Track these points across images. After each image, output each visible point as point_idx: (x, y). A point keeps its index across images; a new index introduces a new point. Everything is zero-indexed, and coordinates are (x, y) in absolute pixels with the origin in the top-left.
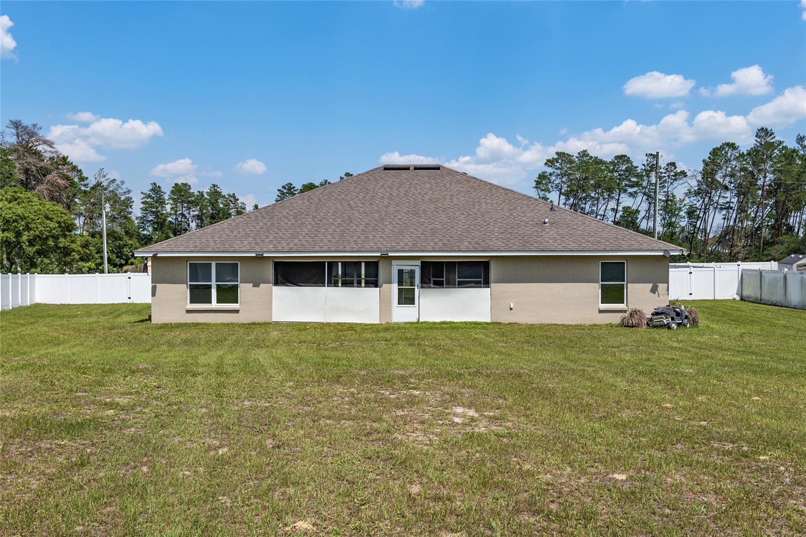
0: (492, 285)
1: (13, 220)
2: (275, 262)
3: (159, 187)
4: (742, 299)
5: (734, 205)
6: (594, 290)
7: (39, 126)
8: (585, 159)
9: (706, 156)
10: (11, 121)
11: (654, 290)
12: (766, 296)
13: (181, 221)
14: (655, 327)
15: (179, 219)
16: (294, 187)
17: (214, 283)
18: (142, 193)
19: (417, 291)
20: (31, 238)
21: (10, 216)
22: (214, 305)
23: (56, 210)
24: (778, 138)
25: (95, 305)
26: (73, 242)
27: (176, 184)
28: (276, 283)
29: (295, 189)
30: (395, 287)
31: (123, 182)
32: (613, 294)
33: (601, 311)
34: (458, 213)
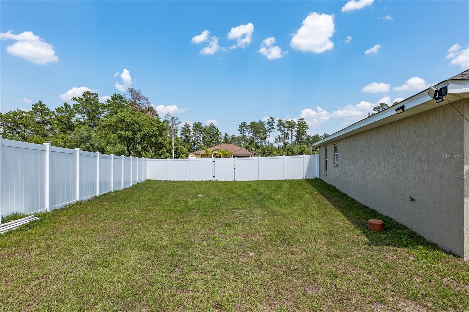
1: (132, 124)
3: (188, 124)
7: (141, 91)
10: (129, 88)
13: (197, 139)
15: (197, 138)
16: (246, 124)
18: (181, 127)
20: (142, 136)
21: (130, 121)
23: (156, 120)
25: (189, 181)
26: (165, 140)
27: (195, 123)
29: (247, 125)
31: (178, 118)
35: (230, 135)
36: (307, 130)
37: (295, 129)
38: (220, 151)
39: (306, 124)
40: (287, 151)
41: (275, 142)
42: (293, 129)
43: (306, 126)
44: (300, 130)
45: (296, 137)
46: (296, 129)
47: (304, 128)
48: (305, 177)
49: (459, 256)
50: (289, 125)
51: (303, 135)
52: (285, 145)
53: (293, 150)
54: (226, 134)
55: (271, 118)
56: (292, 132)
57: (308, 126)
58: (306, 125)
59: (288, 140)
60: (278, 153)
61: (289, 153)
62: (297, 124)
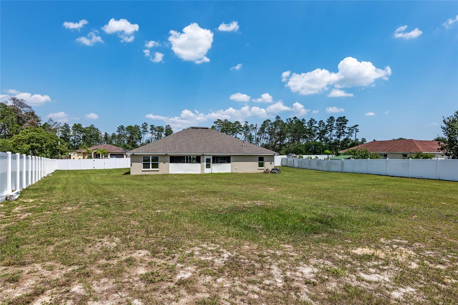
0: (231, 163)
2: (170, 156)
3: (68, 125)
4: (282, 166)
5: (269, 138)
6: (257, 164)
8: (226, 122)
9: (262, 123)
11: (271, 164)
12: (288, 165)
14: (273, 173)
15: (77, 137)
16: (124, 127)
17: (151, 162)
19: (211, 164)
22: (151, 169)
24: (281, 119)
27: (75, 124)
28: (171, 162)
30: (205, 163)
32: (261, 165)
33: (258, 169)
34: (219, 143)
35: (110, 134)
38: (100, 150)
42: (162, 133)
46: (165, 133)
50: (159, 129)
54: (106, 133)
55: (145, 123)
62: (165, 129)
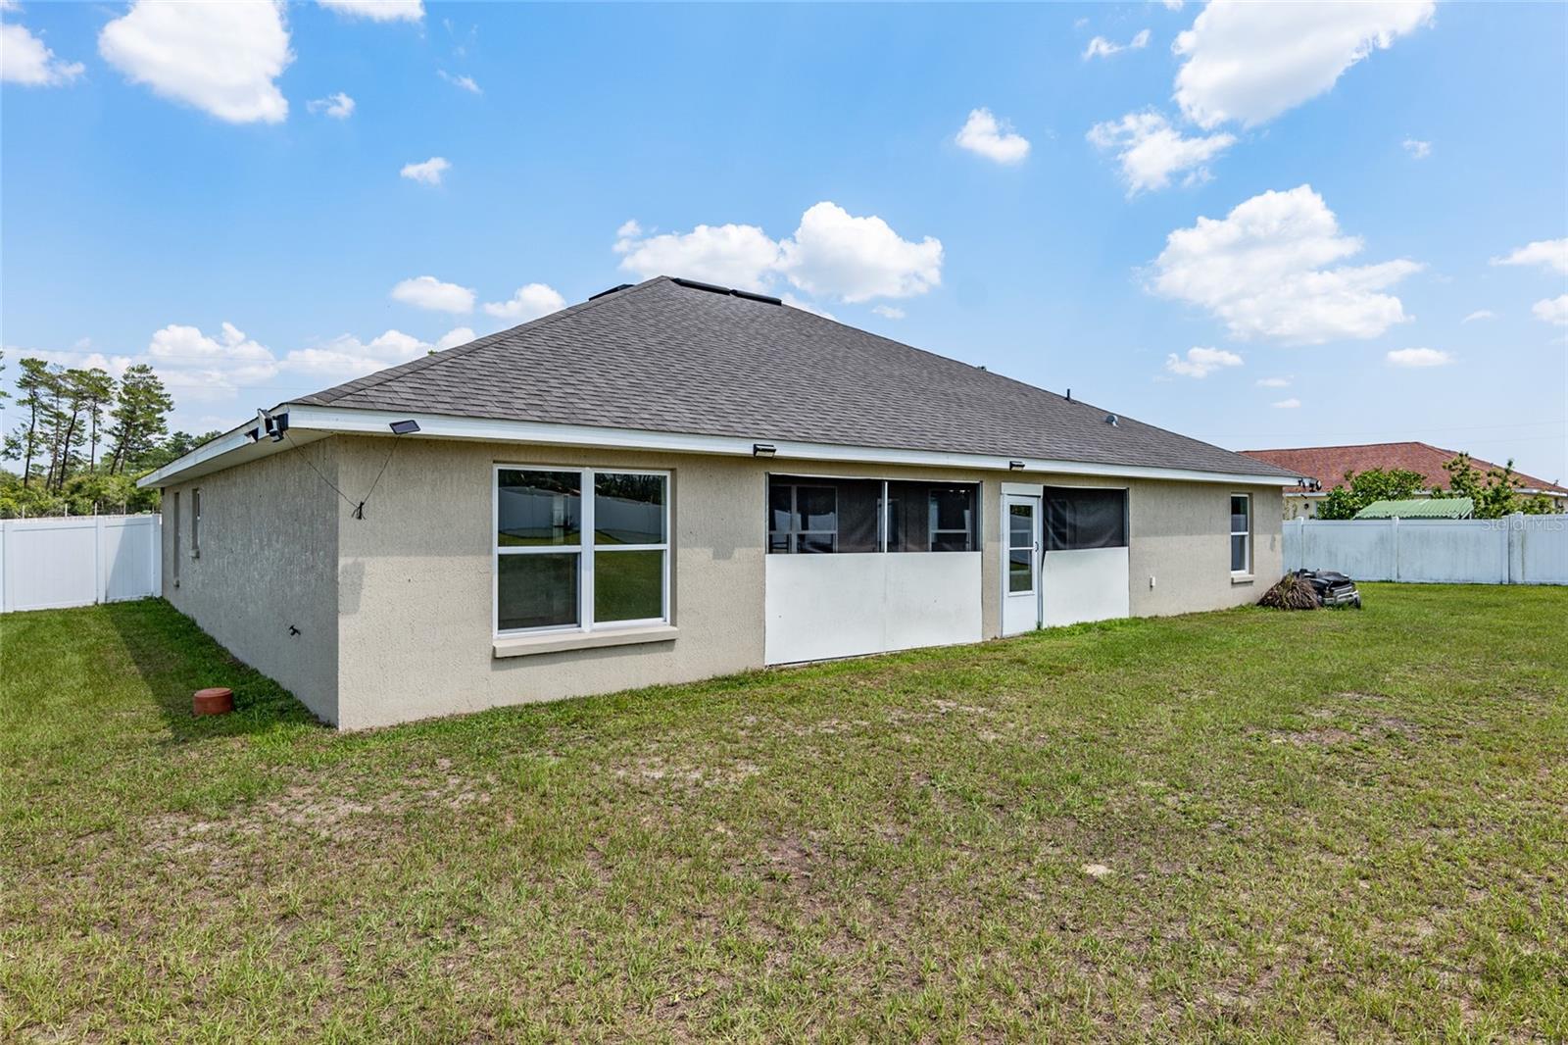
0: (1131, 540)
2: (770, 476)
6: (1227, 546)
11: (1273, 545)
19: (1035, 557)
22: (590, 628)
30: (1006, 549)
36: (165, 414)
37: (111, 404)
39: (162, 388)
40: (68, 493)
41: (6, 452)
42: (100, 406)
43: (161, 396)
44: (134, 412)
45: (114, 438)
46: (117, 406)
47: (153, 406)
48: (106, 598)
49: (331, 725)
50: (81, 387)
51: (151, 431)
52: (65, 466)
53: (99, 490)
56: (94, 414)
57: (171, 399)
58: (164, 392)
59: (77, 448)
60: (24, 500)
61: (80, 502)
62: (120, 387)
